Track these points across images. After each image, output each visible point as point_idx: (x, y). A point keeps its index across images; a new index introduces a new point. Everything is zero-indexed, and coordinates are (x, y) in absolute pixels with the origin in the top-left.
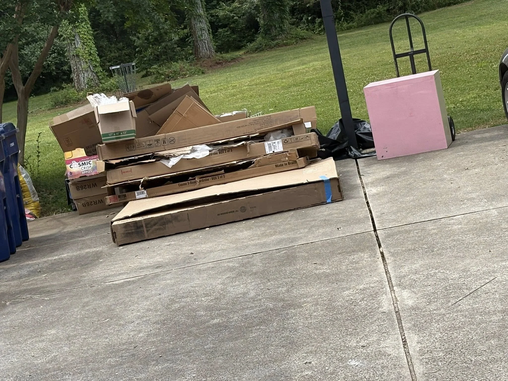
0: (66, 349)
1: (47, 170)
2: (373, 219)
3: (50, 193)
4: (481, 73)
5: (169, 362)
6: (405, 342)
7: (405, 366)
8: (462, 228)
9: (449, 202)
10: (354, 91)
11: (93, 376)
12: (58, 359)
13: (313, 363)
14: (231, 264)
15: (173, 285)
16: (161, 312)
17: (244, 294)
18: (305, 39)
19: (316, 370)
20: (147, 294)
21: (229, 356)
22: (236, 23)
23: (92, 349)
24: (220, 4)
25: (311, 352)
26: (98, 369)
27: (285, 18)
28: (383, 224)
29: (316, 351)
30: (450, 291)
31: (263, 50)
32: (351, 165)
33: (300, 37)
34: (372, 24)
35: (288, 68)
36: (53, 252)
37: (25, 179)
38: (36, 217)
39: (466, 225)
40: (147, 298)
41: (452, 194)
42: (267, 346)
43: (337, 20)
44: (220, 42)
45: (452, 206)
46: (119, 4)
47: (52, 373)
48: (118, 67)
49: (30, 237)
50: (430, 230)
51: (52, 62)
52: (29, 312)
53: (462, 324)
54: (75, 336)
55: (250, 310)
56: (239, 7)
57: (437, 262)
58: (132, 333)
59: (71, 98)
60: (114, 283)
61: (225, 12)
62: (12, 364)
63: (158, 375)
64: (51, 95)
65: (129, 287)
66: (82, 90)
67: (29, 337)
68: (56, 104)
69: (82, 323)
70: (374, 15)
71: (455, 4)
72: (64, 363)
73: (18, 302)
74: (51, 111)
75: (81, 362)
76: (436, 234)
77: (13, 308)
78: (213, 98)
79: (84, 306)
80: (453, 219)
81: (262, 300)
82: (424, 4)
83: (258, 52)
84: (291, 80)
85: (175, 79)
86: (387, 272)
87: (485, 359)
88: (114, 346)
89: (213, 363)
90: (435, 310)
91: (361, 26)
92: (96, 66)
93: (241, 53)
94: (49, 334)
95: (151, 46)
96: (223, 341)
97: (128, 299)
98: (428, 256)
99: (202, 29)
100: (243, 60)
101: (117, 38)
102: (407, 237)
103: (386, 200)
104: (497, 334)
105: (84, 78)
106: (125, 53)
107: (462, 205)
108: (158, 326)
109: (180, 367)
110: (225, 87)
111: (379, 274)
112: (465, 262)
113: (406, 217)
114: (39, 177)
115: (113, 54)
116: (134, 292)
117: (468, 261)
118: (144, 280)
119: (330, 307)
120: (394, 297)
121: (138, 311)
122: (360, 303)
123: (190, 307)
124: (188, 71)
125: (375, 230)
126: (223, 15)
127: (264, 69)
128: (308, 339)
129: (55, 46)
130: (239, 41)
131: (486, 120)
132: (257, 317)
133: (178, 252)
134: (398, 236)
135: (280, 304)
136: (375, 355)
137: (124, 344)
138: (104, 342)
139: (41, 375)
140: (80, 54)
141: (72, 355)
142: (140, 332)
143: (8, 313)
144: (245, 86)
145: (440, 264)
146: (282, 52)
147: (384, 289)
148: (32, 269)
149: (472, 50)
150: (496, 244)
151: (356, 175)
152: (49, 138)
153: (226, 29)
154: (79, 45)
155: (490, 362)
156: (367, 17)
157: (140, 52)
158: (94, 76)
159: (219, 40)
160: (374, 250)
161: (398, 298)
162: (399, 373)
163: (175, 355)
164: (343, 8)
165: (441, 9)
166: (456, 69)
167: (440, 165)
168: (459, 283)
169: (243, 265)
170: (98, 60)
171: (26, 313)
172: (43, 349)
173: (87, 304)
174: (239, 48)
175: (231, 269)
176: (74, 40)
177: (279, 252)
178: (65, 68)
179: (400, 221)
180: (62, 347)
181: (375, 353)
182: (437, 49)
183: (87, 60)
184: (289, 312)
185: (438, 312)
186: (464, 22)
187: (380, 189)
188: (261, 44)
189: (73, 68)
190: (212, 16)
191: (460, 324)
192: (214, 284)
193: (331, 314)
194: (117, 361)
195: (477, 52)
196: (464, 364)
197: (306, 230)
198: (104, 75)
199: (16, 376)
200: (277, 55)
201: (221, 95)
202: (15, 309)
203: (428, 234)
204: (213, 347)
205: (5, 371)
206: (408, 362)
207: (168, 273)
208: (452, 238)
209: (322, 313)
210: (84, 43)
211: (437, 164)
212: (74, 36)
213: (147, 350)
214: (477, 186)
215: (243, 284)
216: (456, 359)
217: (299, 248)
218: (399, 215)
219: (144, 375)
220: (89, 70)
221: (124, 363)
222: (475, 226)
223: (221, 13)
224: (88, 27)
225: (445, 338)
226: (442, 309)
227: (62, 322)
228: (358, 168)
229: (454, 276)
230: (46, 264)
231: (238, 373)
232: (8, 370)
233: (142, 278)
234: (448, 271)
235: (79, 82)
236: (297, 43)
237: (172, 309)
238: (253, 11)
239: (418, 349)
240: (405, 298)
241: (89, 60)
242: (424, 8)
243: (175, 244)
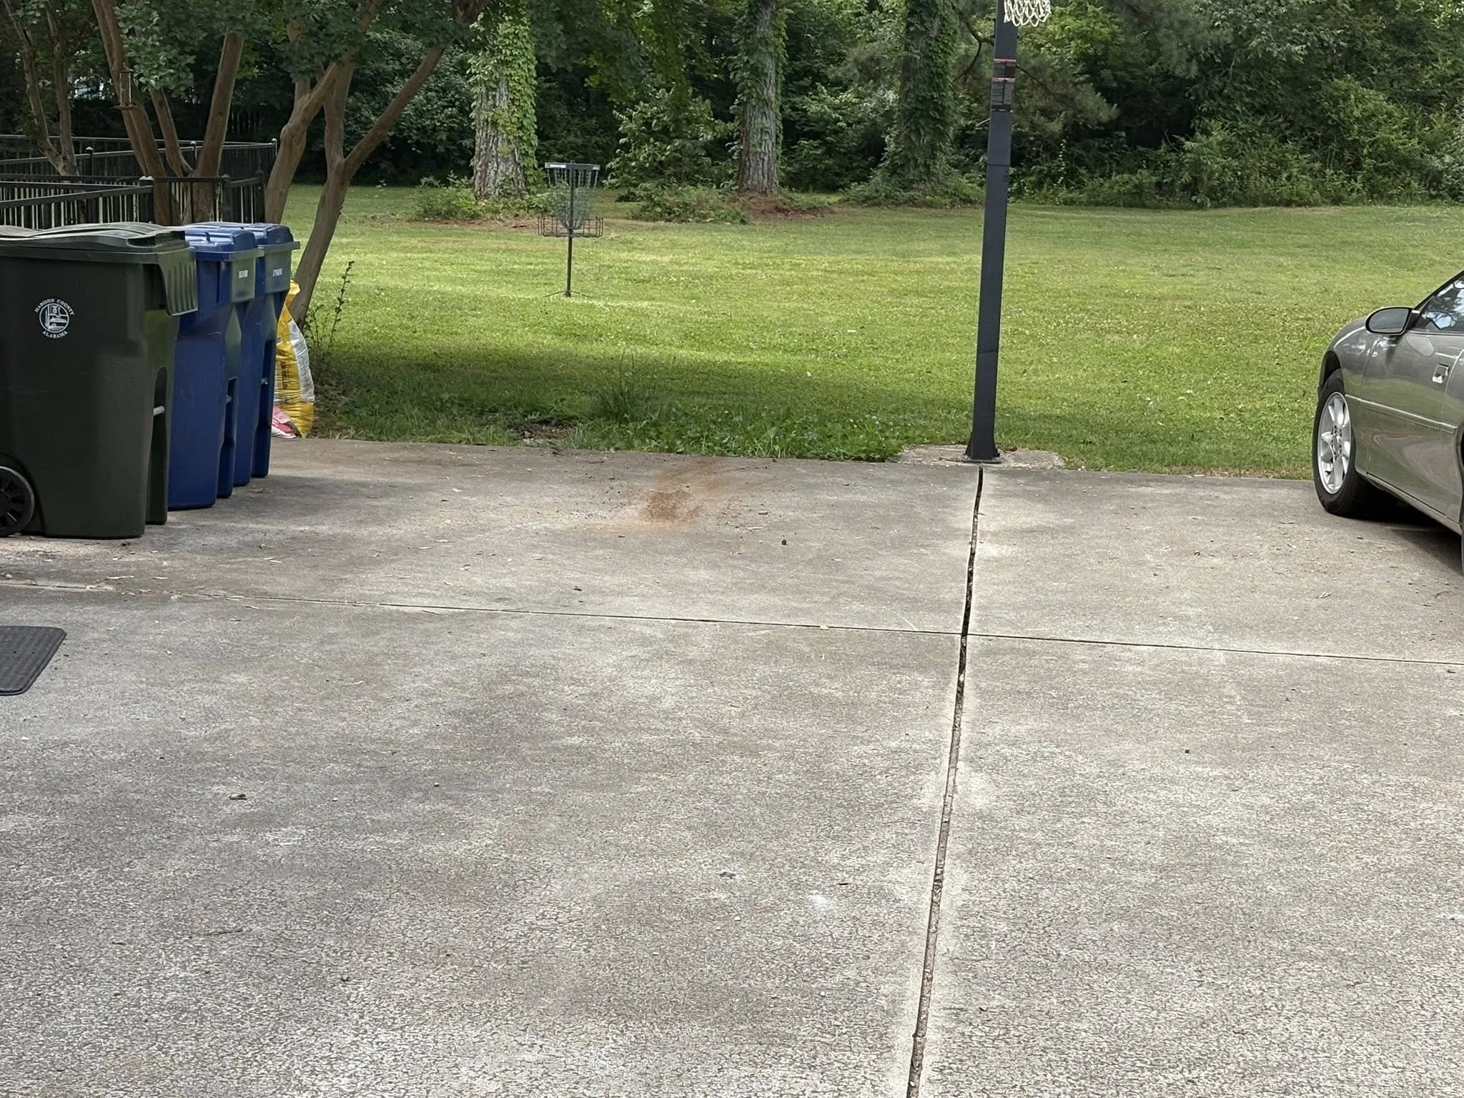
0: (255, 721)
1: (356, 343)
2: (968, 610)
3: (344, 393)
4: (1302, 361)
5: (450, 801)
6: (938, 882)
7: (921, 931)
8: (1141, 673)
9: (1136, 614)
10: (1031, 336)
11: (288, 790)
12: (231, 738)
13: (737, 877)
14: (648, 631)
15: (516, 645)
16: (472, 693)
17: (654, 699)
18: (971, 202)
19: (738, 893)
20: (457, 649)
21: (573, 820)
22: (841, 135)
23: (306, 734)
24: (816, 88)
25: (742, 854)
26: (303, 779)
27: (941, 150)
28: (986, 625)
29: (752, 855)
30: (1070, 799)
31: (879, 204)
32: (968, 486)
33: (962, 197)
34: (1119, 206)
35: (918, 254)
36: (304, 515)
37: (295, 350)
38: (298, 434)
39: (1153, 669)
40: (454, 657)
41: (1147, 598)
42: (659, 819)
43: (1048, 180)
44: (797, 166)
45: (1139, 624)
46: (577, 33)
47: (208, 764)
48: (563, 166)
49: (270, 472)
50: (1074, 662)
51: (442, 123)
52: (211, 626)
53: (1068, 874)
54: (284, 699)
55: (651, 734)
56: (855, 104)
57: (1065, 733)
58: (398, 723)
59: (459, 208)
60: (401, 609)
61: (822, 107)
62: (136, 725)
63: (418, 822)
64: (421, 192)
65: (427, 626)
66: (487, 196)
67: (190, 677)
68: (426, 211)
69: (306, 675)
70: (1128, 187)
71: (1299, 205)
72: (239, 748)
73: (196, 601)
74: (414, 224)
75: (273, 757)
76: (1085, 673)
77: (181, 609)
78: (745, 277)
79: (322, 642)
80: (1130, 651)
81: (684, 722)
82: (1236, 190)
83: (869, 206)
84: (913, 281)
85: (682, 221)
86: (956, 727)
87: (1087, 958)
88: (352, 740)
89: (536, 827)
90: (1025, 830)
91: (1096, 203)
92: (527, 154)
93: (834, 198)
94: (233, 681)
95: (652, 140)
96: (573, 785)
97: (415, 651)
98: (1051, 714)
99: (763, 131)
100: (831, 216)
101: (589, 107)
102: (1025, 665)
103: (1007, 575)
104: (1131, 913)
105: (496, 172)
106: (596, 143)
107: (1159, 625)
108: (456, 721)
109: (468, 819)
110: (778, 261)
111: (939, 728)
112: (1121, 746)
113: (1036, 623)
114: (329, 354)
115: (571, 138)
116: (434, 639)
117: (1128, 745)
118: (464, 619)
119: (815, 772)
120: (951, 782)
121: (428, 680)
122: (879, 777)
123: (534, 698)
124: (714, 210)
125: (965, 634)
126: (816, 113)
127: (868, 244)
128: (746, 826)
129: (458, 92)
130: (836, 174)
131: (1275, 462)
132: (661, 753)
133: (554, 578)
134: (1005, 658)
135: (717, 739)
136: (869, 893)
137: (373, 741)
138: (336, 726)
139: (185, 762)
140: (501, 122)
141: (262, 737)
142: (415, 723)
143: (168, 618)
144: (817, 270)
145: (1068, 737)
146: (917, 217)
147: (938, 761)
148: (248, 539)
149: (1301, 310)
150: (1197, 725)
151: (968, 509)
152: (387, 278)
153: (816, 143)
154: (503, 104)
155: (1096, 969)
156: (1111, 188)
157: (626, 147)
158: (517, 175)
159: (796, 162)
160: (946, 675)
161: (959, 788)
162: (903, 944)
163: (467, 790)
164: (1066, 157)
165: (1268, 209)
166: (1256, 340)
167: (1147, 531)
168: (1092, 788)
169: (673, 639)
170: (535, 142)
171: (204, 626)
172: (208, 710)
173: (331, 639)
174: (832, 188)
175: (645, 641)
176: (494, 90)
177: (754, 630)
178: (467, 142)
179: (1022, 628)
180: (247, 715)
181: (869, 889)
182: (1231, 289)
183: (511, 137)
184: (729, 759)
185: (1030, 836)
186: (1306, 246)
187: (1006, 550)
188: (877, 191)
189: (480, 146)
190: (794, 109)
191: (1064, 873)
192: (600, 663)
193: (811, 785)
194: (346, 773)
195: (1310, 316)
196: (1042, 959)
197: (826, 599)
198: (539, 176)
199: (134, 752)
200: (904, 223)
201: (762, 276)
202: (184, 614)
203: (1069, 669)
204: (549, 793)
205: (116, 736)
206: (929, 927)
207: (516, 617)
208: (1113, 689)
209: (793, 777)
210: (513, 100)
211: (1140, 527)
212: (497, 83)
213: (415, 765)
214: (1204, 593)
215: (658, 677)
216: (1028, 943)
217: (799, 630)
218: (1025, 613)
219: (389, 815)
220: (511, 159)
221: (358, 780)
222: (1169, 675)
223: (814, 108)
224: (529, 70)
225: (1023, 893)
226: (1039, 833)
227: (268, 664)
228: (978, 497)
229: (1088, 770)
230: (281, 537)
231: (578, 861)
232: (123, 734)
233: (462, 614)
234: (1081, 757)
235: (484, 177)
236: (953, 206)
237: (498, 693)
238: (879, 120)
239: (960, 903)
240: (973, 790)
241: (515, 137)
242: (1234, 198)
243: (552, 561)
